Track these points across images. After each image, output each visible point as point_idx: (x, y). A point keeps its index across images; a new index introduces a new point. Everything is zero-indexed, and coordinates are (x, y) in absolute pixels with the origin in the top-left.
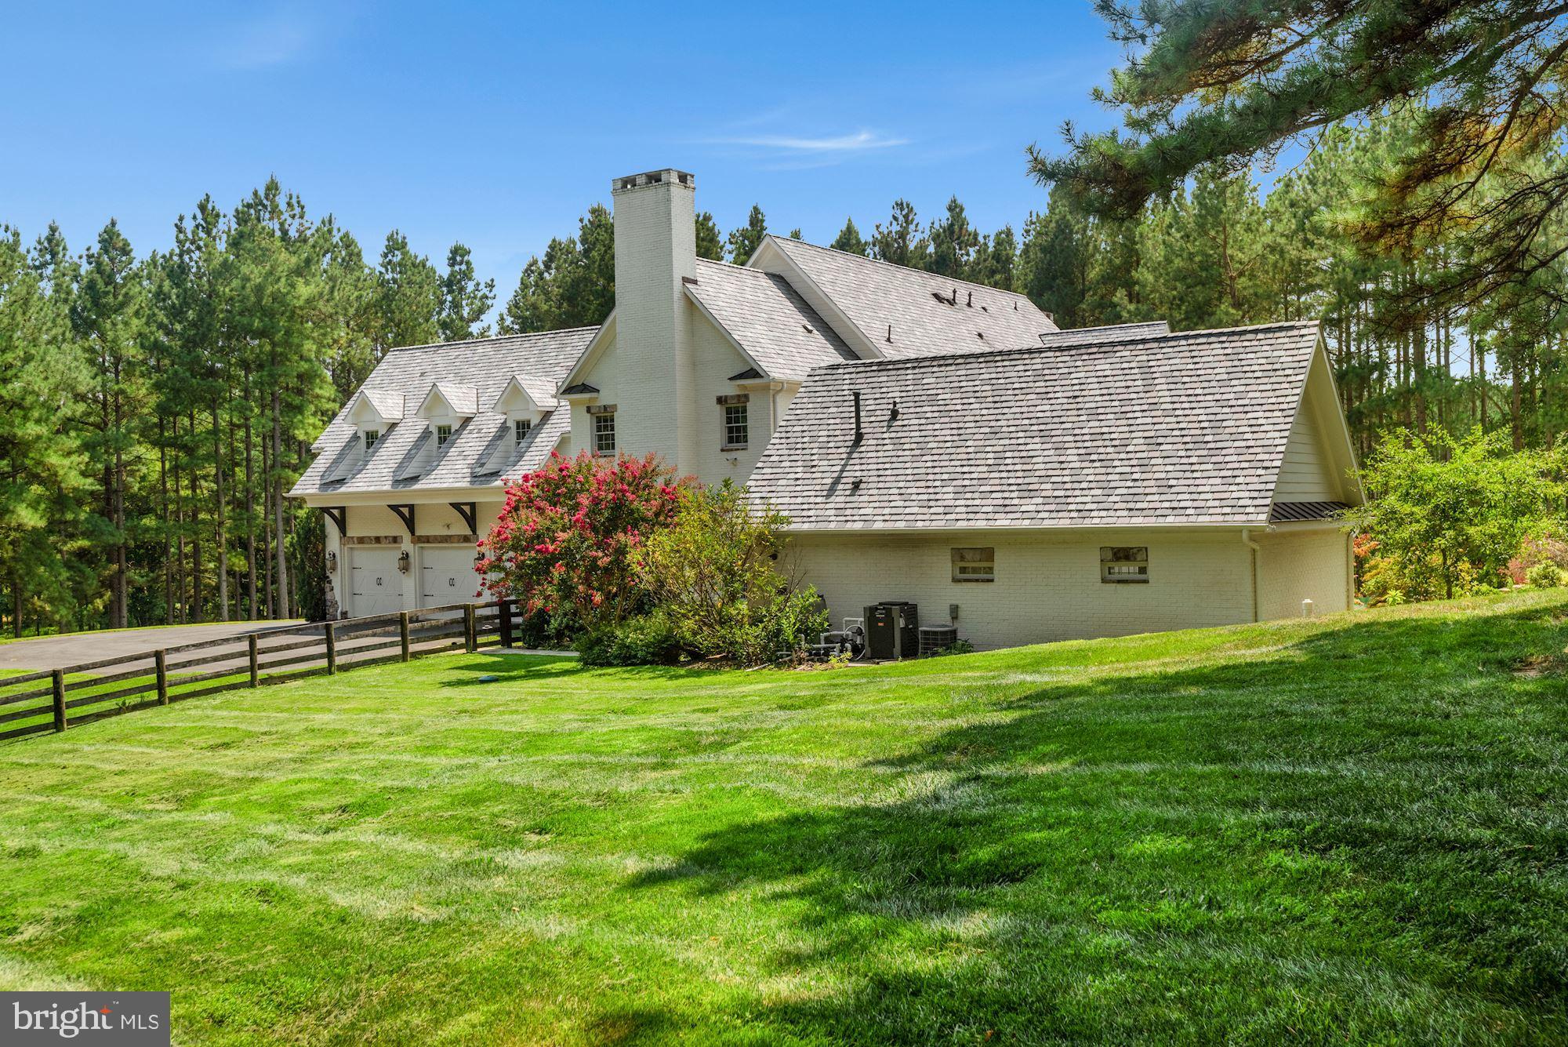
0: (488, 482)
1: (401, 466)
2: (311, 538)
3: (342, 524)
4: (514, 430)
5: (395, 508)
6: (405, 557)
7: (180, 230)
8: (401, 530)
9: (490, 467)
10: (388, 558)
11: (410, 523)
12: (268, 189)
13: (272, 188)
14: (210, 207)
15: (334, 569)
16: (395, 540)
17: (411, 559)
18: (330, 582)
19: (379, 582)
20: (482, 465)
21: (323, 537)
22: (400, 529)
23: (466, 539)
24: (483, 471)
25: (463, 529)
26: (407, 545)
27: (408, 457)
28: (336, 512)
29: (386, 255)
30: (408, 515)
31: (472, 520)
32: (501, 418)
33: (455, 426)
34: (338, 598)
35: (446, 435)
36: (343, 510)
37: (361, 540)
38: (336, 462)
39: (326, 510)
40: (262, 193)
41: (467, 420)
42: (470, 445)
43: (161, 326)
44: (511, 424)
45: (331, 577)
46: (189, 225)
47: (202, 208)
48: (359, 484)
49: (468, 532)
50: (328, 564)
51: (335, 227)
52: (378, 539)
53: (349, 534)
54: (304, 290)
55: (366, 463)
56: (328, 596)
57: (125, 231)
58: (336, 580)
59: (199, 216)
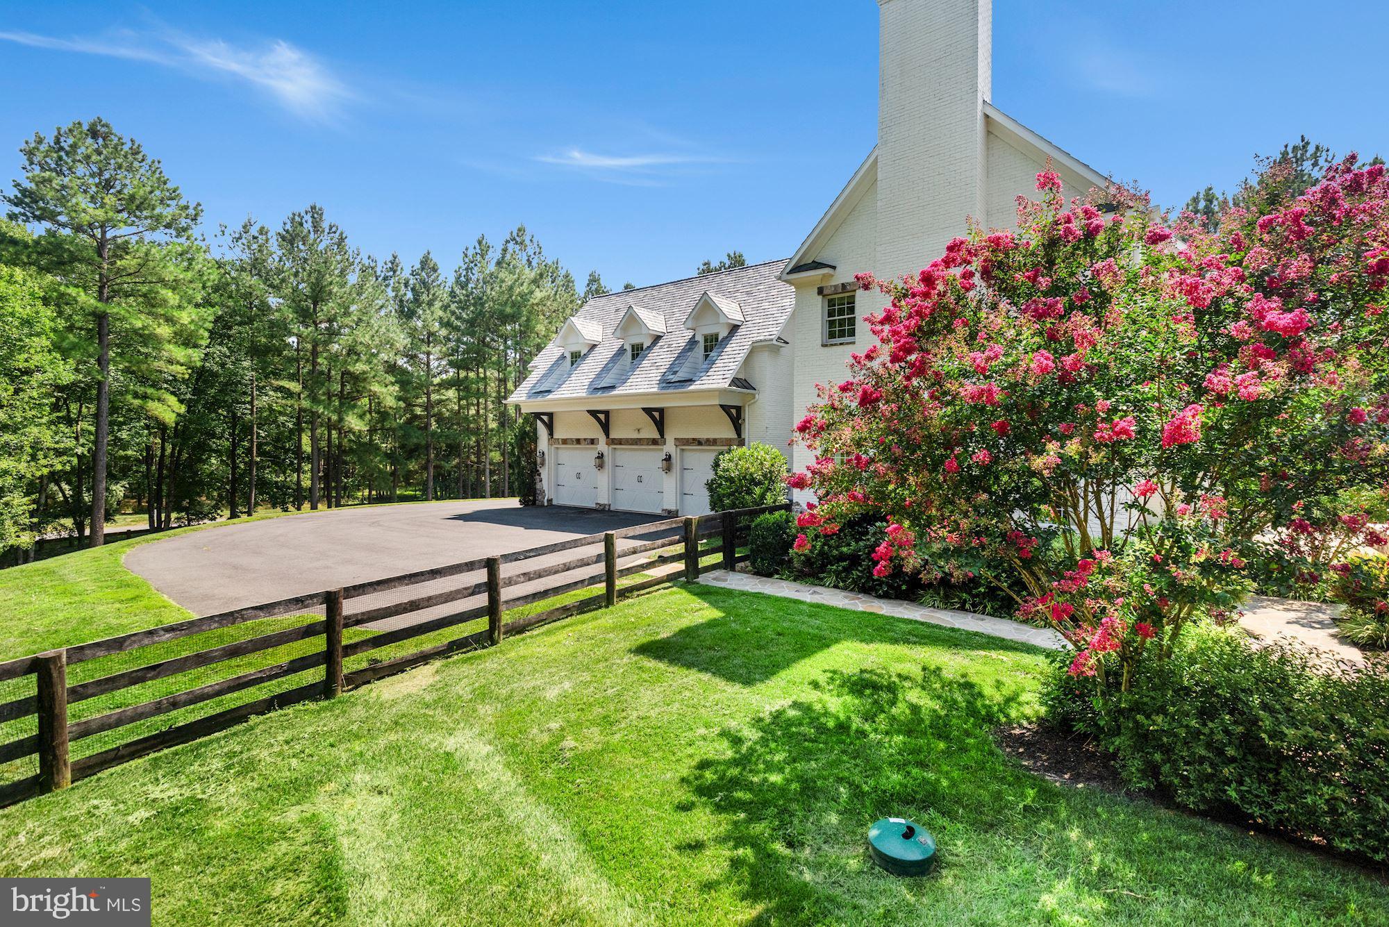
0: (682, 387)
1: (599, 376)
2: (527, 439)
3: (550, 427)
4: (702, 344)
5: (593, 413)
6: (601, 457)
7: (466, 255)
8: (598, 433)
9: (681, 375)
10: (586, 457)
11: (606, 427)
12: (519, 230)
13: (521, 230)
14: (484, 242)
15: (543, 464)
16: (593, 442)
17: (606, 458)
18: (539, 475)
19: (578, 476)
20: (675, 373)
21: (535, 439)
22: (596, 432)
23: (654, 442)
24: (674, 378)
25: (651, 432)
26: (602, 446)
27: (606, 369)
28: (545, 418)
29: (588, 285)
30: (604, 419)
31: (660, 425)
32: (689, 334)
33: (647, 344)
34: (545, 488)
35: (638, 352)
36: (550, 415)
37: (565, 442)
38: (545, 376)
39: (538, 416)
40: (515, 234)
41: (658, 338)
42: (660, 359)
43: (453, 313)
44: (699, 338)
45: (541, 471)
46: (471, 252)
47: (480, 243)
48: (564, 393)
49: (657, 435)
50: (539, 460)
51: (560, 265)
52: (578, 441)
53: (555, 436)
54: (538, 295)
55: (570, 375)
56: (538, 486)
57: (435, 258)
58: (544, 472)
59: (478, 246)
